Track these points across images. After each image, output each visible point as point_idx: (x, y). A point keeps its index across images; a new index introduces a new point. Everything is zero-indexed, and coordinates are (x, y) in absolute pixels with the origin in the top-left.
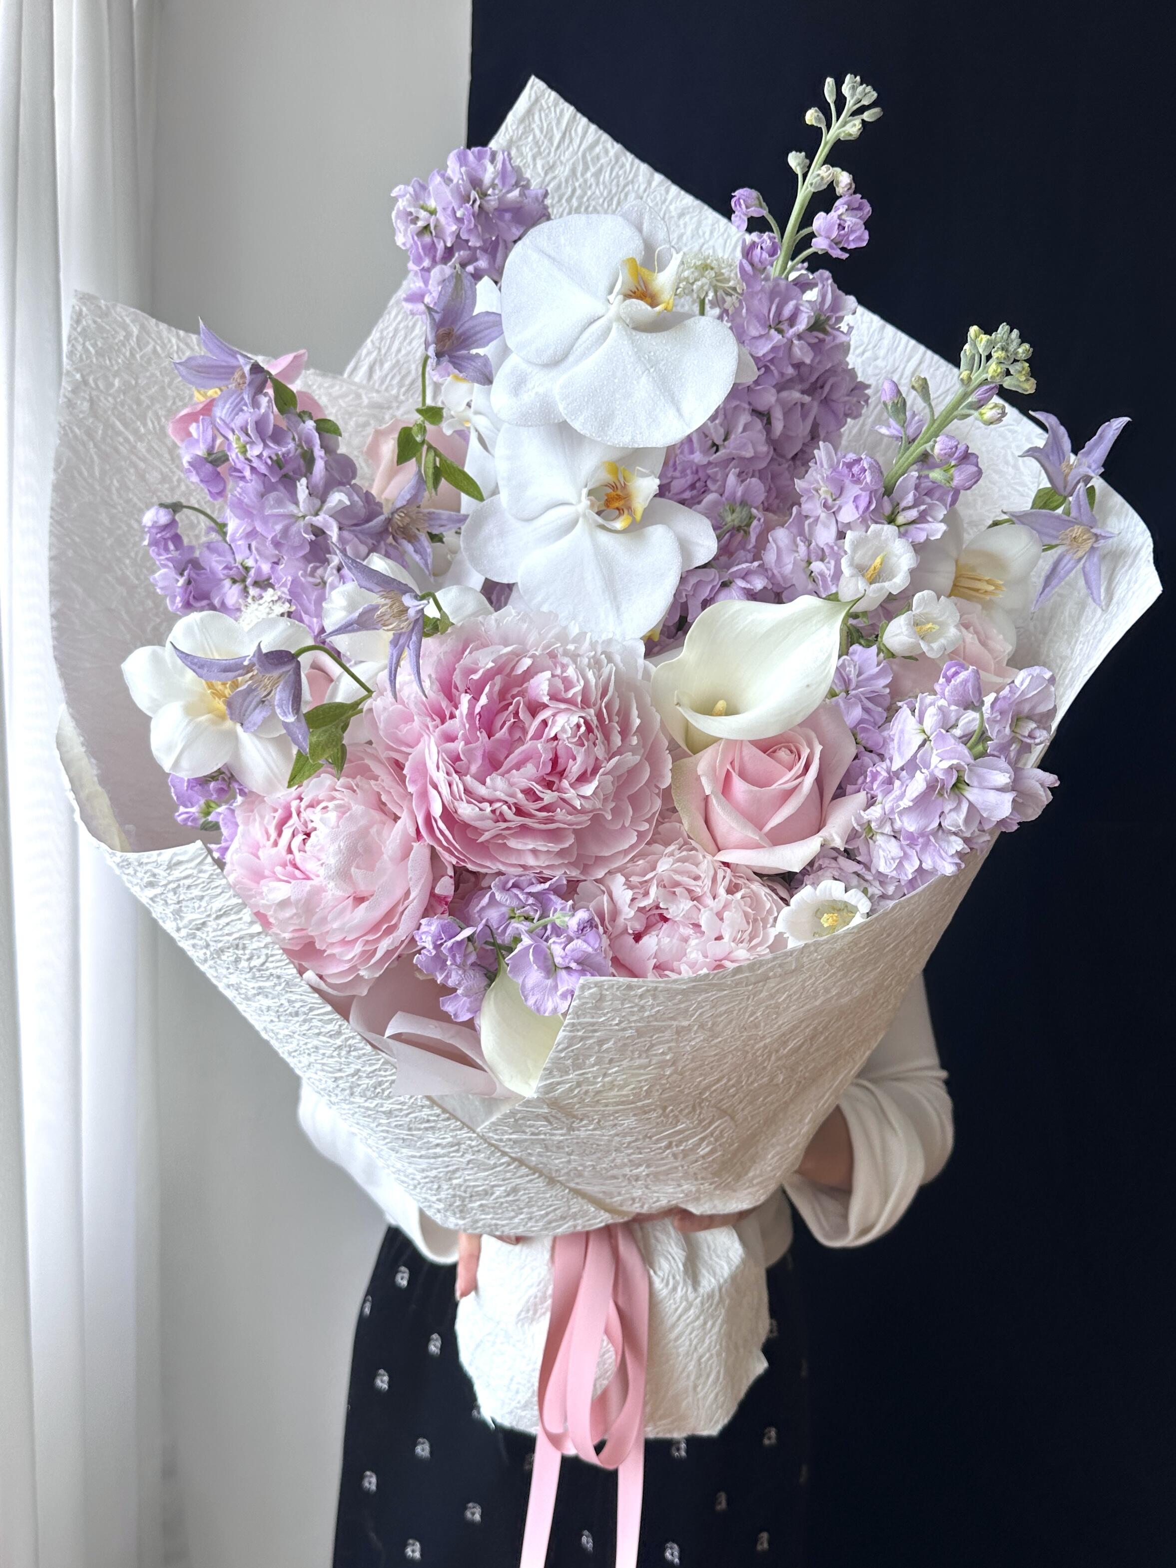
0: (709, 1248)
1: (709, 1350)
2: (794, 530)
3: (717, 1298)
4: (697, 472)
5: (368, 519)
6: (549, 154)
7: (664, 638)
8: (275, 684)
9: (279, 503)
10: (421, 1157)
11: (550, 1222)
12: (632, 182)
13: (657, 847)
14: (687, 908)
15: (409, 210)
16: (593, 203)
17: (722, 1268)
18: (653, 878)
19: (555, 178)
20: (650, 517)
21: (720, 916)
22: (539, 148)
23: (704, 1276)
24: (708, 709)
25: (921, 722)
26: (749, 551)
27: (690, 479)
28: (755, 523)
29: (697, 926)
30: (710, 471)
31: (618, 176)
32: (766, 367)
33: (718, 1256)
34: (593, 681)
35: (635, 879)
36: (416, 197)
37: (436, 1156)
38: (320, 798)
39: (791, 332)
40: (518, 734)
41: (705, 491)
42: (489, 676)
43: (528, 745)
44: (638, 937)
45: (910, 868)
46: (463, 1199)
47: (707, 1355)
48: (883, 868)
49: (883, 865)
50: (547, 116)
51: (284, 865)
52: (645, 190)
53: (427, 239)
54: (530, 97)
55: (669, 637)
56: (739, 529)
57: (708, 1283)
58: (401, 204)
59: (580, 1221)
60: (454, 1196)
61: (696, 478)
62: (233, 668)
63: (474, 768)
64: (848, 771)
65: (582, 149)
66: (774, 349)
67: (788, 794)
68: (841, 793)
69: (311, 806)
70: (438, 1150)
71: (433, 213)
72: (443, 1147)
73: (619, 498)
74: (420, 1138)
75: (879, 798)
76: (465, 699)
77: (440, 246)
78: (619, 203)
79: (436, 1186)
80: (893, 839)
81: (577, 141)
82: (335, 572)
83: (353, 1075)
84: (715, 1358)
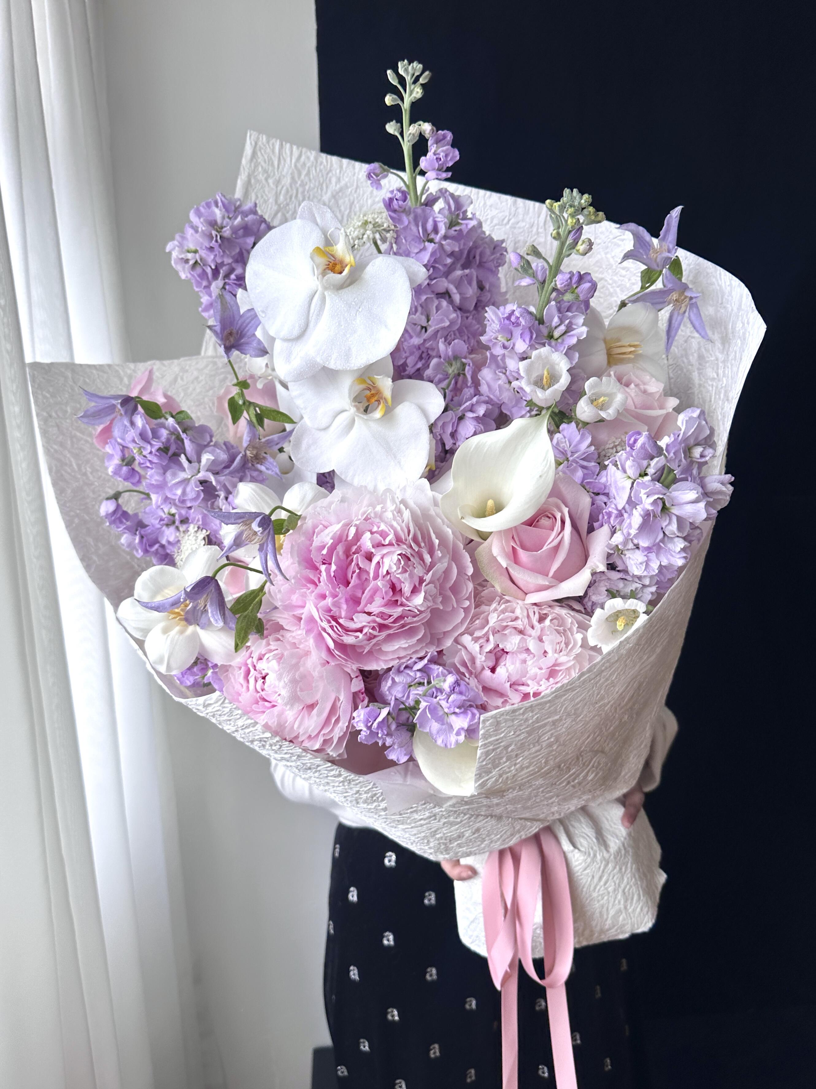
0: (607, 820)
1: (628, 883)
2: (493, 366)
3: (623, 852)
4: (419, 348)
5: (232, 460)
6: (274, 174)
7: (439, 463)
8: (206, 601)
9: (174, 475)
10: (412, 828)
11: (504, 840)
12: (330, 171)
13: (484, 608)
14: (517, 642)
15: (180, 257)
16: (311, 193)
17: (620, 831)
18: (488, 631)
19: (283, 187)
20: (398, 398)
21: (541, 640)
22: (267, 172)
23: (610, 840)
24: (482, 514)
25: (625, 471)
26: (470, 387)
27: (417, 354)
28: (467, 368)
29: (528, 650)
30: (428, 345)
31: (321, 171)
32: (434, 267)
33: (615, 824)
34: (399, 528)
35: (477, 634)
36: (181, 246)
37: (422, 825)
38: (263, 653)
39: (438, 238)
40: (364, 576)
41: (429, 357)
42: (332, 549)
43: (372, 584)
44: (493, 670)
45: (655, 566)
46: (445, 844)
47: (628, 887)
48: (637, 573)
49: (636, 570)
50: (265, 152)
51: (257, 703)
52: (340, 172)
53: (199, 270)
54: (251, 144)
55: (442, 462)
56: (459, 375)
57: (614, 844)
58: (175, 254)
59: (522, 833)
60: (439, 844)
61: (420, 352)
62: (176, 603)
63: (343, 614)
64: (590, 514)
65: (293, 161)
66: (433, 254)
67: (556, 549)
68: (591, 529)
69: (260, 659)
70: (422, 822)
71: (196, 252)
72: (425, 819)
73: (373, 395)
74: (409, 818)
75: (618, 527)
76: (323, 568)
77: (209, 271)
78: (327, 187)
79: (426, 841)
80: (637, 551)
81: (288, 159)
82: (225, 501)
83: (356, 794)
84: (634, 887)
